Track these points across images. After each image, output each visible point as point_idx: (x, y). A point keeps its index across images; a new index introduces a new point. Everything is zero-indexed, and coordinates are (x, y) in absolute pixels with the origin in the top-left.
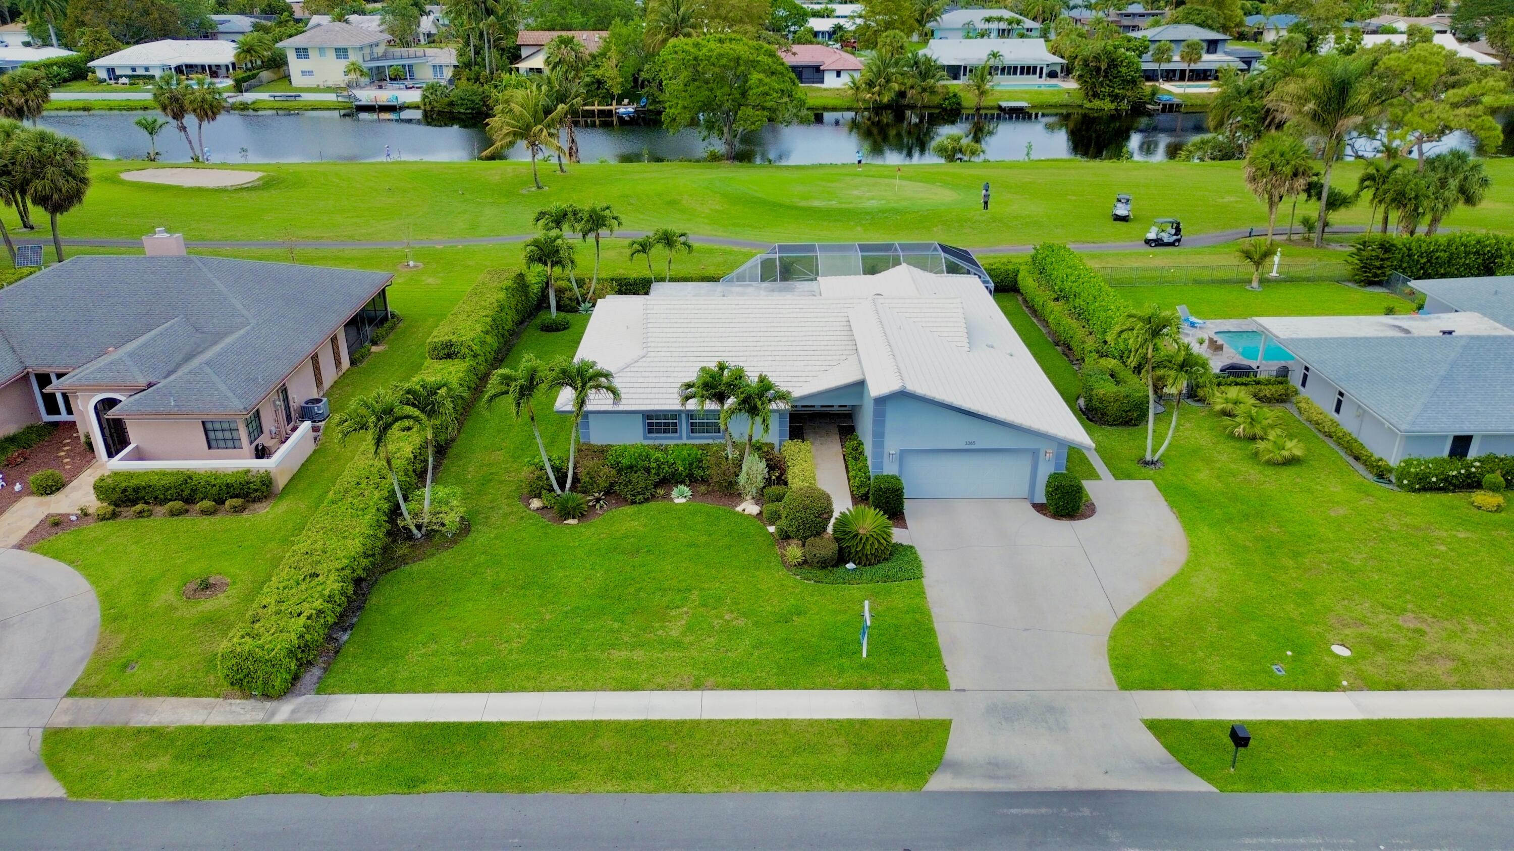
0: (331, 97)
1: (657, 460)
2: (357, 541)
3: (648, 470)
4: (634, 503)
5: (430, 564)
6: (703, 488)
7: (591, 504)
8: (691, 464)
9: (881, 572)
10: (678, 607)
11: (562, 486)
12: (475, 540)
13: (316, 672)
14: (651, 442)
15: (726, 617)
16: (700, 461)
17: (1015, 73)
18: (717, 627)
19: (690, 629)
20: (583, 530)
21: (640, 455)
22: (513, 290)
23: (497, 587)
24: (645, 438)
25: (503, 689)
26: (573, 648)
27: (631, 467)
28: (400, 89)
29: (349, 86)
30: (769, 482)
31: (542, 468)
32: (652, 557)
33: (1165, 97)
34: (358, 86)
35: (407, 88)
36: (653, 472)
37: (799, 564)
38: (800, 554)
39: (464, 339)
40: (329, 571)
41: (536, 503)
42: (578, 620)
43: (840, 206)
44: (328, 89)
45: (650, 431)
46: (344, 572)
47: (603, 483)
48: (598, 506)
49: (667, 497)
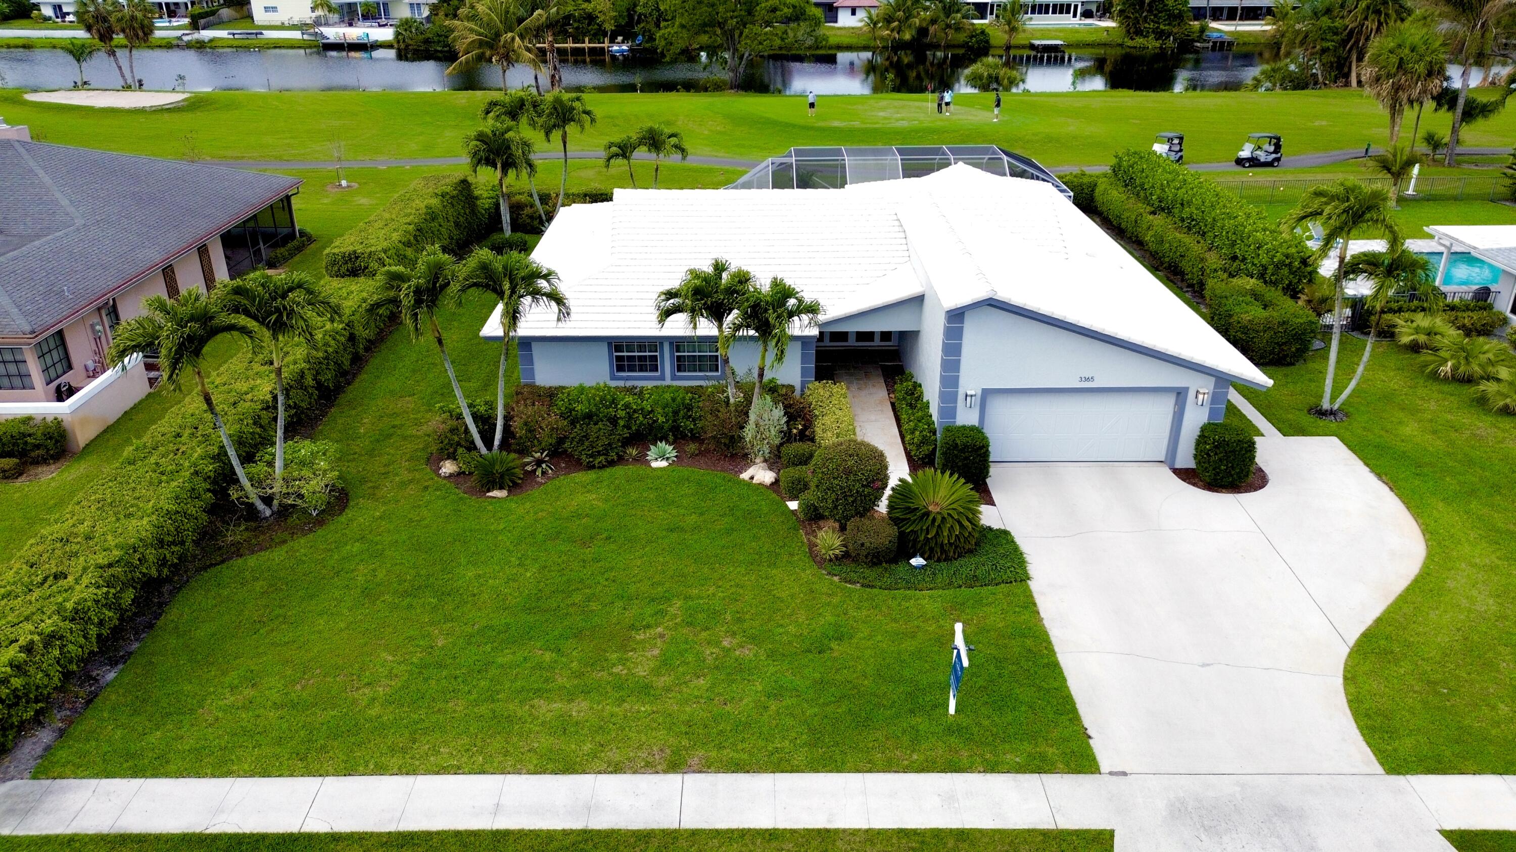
0: (296, 35)
1: (627, 406)
2: (145, 521)
3: (614, 421)
4: (591, 467)
5: (277, 556)
6: (692, 447)
7: (529, 468)
8: (676, 413)
9: (965, 571)
10: (648, 626)
11: (489, 444)
12: (351, 520)
13: (45, 736)
14: (621, 383)
15: (725, 644)
16: (689, 408)
17: (1047, 12)
18: (710, 661)
19: (665, 664)
20: (513, 505)
21: (603, 399)
22: (453, 197)
23: (369, 594)
24: (613, 378)
25: (349, 770)
26: (474, 696)
27: (589, 416)
28: (371, 26)
29: (318, 23)
30: (787, 437)
31: (460, 417)
32: (613, 546)
33: (1215, 35)
34: (327, 24)
35: (380, 26)
36: (622, 423)
37: (836, 557)
38: (837, 543)
39: (373, 249)
40: (85, 569)
41: (448, 467)
42: (488, 648)
43: (864, 126)
44: (293, 27)
45: (620, 368)
46: (111, 571)
47: (546, 437)
48: (539, 472)
49: (642, 459)
